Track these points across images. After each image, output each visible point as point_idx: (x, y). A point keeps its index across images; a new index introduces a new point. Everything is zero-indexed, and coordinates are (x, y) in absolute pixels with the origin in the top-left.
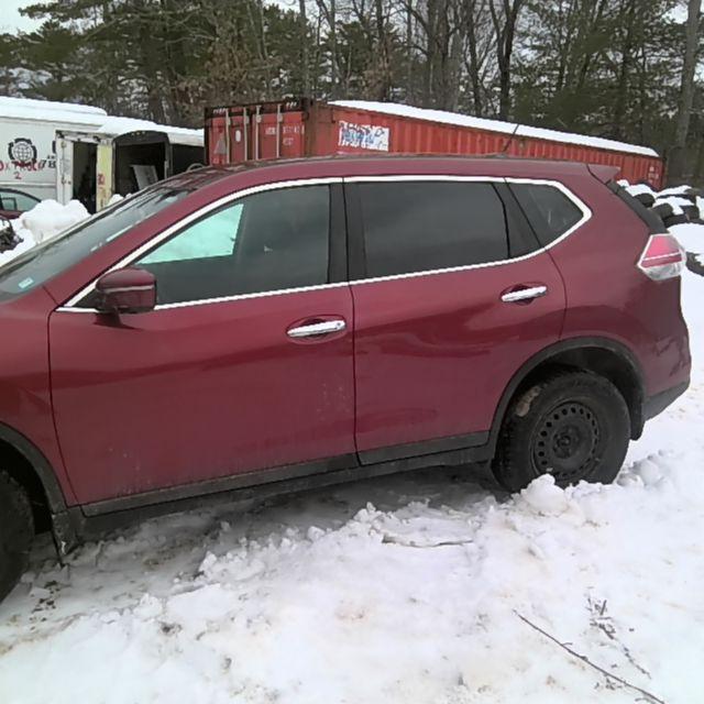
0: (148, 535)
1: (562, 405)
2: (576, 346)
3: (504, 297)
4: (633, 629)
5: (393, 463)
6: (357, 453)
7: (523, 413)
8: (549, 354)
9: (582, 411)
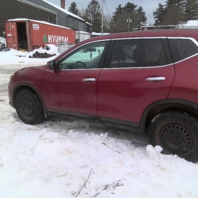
0: (75, 123)
1: (173, 124)
2: (175, 102)
3: (146, 79)
4: (113, 193)
5: (110, 123)
6: (99, 116)
7: (152, 121)
8: (162, 102)
9: (182, 129)
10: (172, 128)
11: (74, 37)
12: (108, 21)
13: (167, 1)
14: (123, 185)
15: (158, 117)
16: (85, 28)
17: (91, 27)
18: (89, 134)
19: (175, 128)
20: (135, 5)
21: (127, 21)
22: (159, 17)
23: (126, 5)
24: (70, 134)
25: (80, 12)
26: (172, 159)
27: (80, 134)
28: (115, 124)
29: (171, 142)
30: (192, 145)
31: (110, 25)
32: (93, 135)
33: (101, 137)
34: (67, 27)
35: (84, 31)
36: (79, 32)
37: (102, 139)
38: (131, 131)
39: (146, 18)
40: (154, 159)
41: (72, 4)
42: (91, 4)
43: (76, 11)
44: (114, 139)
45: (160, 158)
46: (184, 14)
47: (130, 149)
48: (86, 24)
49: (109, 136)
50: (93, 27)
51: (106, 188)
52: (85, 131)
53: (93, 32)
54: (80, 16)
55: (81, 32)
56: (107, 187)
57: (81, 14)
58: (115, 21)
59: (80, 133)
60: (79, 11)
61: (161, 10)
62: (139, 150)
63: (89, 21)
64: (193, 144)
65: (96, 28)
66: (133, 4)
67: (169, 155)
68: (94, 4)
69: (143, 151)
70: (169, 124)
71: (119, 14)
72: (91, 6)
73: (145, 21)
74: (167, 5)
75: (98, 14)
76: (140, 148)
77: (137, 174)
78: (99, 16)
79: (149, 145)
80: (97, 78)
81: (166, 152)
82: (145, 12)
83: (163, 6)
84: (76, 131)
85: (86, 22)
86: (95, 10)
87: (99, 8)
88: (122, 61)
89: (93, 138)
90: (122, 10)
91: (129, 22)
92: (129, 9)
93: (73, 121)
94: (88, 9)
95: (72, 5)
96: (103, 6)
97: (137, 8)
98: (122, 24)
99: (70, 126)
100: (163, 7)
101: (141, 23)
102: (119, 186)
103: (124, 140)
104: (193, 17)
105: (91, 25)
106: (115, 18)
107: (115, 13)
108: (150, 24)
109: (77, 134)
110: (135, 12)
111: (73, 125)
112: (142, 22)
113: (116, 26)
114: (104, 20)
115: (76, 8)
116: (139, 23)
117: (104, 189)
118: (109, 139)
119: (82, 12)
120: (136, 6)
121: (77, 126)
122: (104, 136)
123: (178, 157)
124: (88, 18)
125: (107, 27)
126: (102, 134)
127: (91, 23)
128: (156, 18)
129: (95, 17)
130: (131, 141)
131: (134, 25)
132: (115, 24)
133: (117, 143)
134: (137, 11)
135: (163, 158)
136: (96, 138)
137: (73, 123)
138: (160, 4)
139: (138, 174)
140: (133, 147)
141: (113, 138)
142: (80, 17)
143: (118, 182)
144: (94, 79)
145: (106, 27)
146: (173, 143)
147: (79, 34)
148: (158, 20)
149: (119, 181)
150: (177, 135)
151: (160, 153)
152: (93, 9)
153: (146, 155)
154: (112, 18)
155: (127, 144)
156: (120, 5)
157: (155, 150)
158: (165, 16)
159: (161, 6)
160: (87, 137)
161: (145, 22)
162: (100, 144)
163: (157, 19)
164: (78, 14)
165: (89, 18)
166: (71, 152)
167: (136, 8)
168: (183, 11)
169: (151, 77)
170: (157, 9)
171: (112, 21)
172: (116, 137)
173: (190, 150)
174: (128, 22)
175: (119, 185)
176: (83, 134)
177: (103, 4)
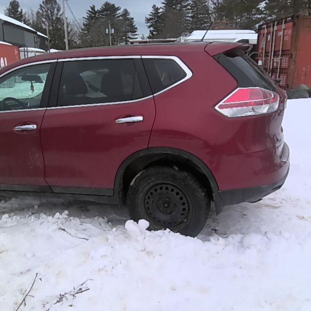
1: (160, 184)
2: (159, 152)
3: (117, 120)
4: (71, 306)
5: (69, 195)
6: (50, 186)
7: (132, 184)
8: (142, 154)
9: (173, 190)
10: (159, 191)
11: (17, 57)
12: (77, 31)
13: (164, 2)
14: (89, 289)
15: (138, 177)
16: (37, 42)
17: (47, 41)
18: (36, 217)
19: (164, 190)
20: (116, 6)
21: (107, 32)
22: (155, 26)
23: (102, 7)
24: (4, 222)
25: (27, 16)
26: (161, 236)
27: (21, 220)
28: (77, 195)
29: (160, 211)
30: (188, 212)
31: (80, 38)
32: (43, 218)
33: (57, 219)
34: (4, 41)
35: (35, 48)
36: (26, 48)
37: (57, 222)
38: (102, 202)
39: (136, 27)
40: (137, 241)
41: (11, 3)
42: (44, 4)
43: (19, 16)
44: (78, 220)
45: (144, 238)
46: (190, 20)
47: (103, 231)
48: (39, 35)
49: (69, 215)
50: (50, 41)
51: (60, 299)
52: (30, 213)
53: (51, 49)
54: (27, 23)
55: (30, 49)
56: (62, 298)
57: (29, 21)
58: (88, 32)
59: (21, 218)
60: (25, 14)
61: (156, 15)
62: (116, 230)
63: (44, 32)
64: (189, 210)
65: (57, 42)
66: (114, 5)
67: (159, 231)
68: (51, 4)
69: (122, 231)
70: (154, 186)
71: (93, 21)
72: (44, 6)
73: (135, 32)
74: (164, 7)
75: (58, 19)
76: (119, 228)
77: (111, 268)
78: (61, 22)
79: (128, 221)
80: (39, 124)
81: (155, 227)
82: (133, 19)
83: (159, 9)
84: (13, 216)
85: (38, 33)
86: (52, 13)
87: (58, 10)
88: (82, 95)
89: (43, 222)
90: (97, 14)
91: (110, 33)
92: (109, 12)
93: (10, 198)
94: (40, 11)
95: (12, 5)
96: (64, 7)
97: (120, 12)
98: (99, 36)
99: (5, 208)
100: (159, 11)
101: (130, 35)
102: (81, 292)
103: (95, 218)
104: (203, 26)
105: (47, 37)
106: (88, 27)
107: (88, 19)
108: (142, 36)
109: (16, 219)
110: (119, 18)
111: (10, 206)
112: (130, 33)
113: (91, 40)
114: (69, 29)
115: (19, 10)
116: (126, 36)
117: (58, 302)
118: (71, 221)
119: (31, 16)
120: (118, 9)
121: (18, 206)
122: (61, 217)
123: (171, 232)
124: (41, 26)
125: (75, 40)
126: (58, 214)
127: (46, 35)
128: (150, 27)
129: (54, 25)
130: (105, 218)
131: (119, 38)
132: (87, 36)
133: (84, 224)
134: (121, 16)
135: (150, 236)
136: (48, 222)
137: (10, 202)
138: (155, 6)
139: (113, 268)
140: (107, 227)
141: (76, 218)
142: (28, 25)
143: (81, 287)
144: (35, 126)
145: (72, 41)
146: (163, 213)
147: (26, 53)
148: (153, 31)
149: (82, 285)
150: (167, 200)
151: (146, 230)
152: (49, 12)
153: (127, 236)
154: (83, 27)
155: (100, 225)
156: (94, 6)
157: (137, 228)
158: (163, 25)
159: (156, 9)
160: (34, 222)
161: (135, 34)
162: (55, 231)
163: (152, 29)
164: (23, 19)
165: (44, 27)
166: (3, 251)
167: (118, 12)
168: (188, 16)
169: (124, 118)
170: (151, 14)
171: (83, 32)
172: (84, 215)
173: (186, 220)
174: (108, 34)
175: (83, 290)
176: (27, 218)
177: (63, 4)
